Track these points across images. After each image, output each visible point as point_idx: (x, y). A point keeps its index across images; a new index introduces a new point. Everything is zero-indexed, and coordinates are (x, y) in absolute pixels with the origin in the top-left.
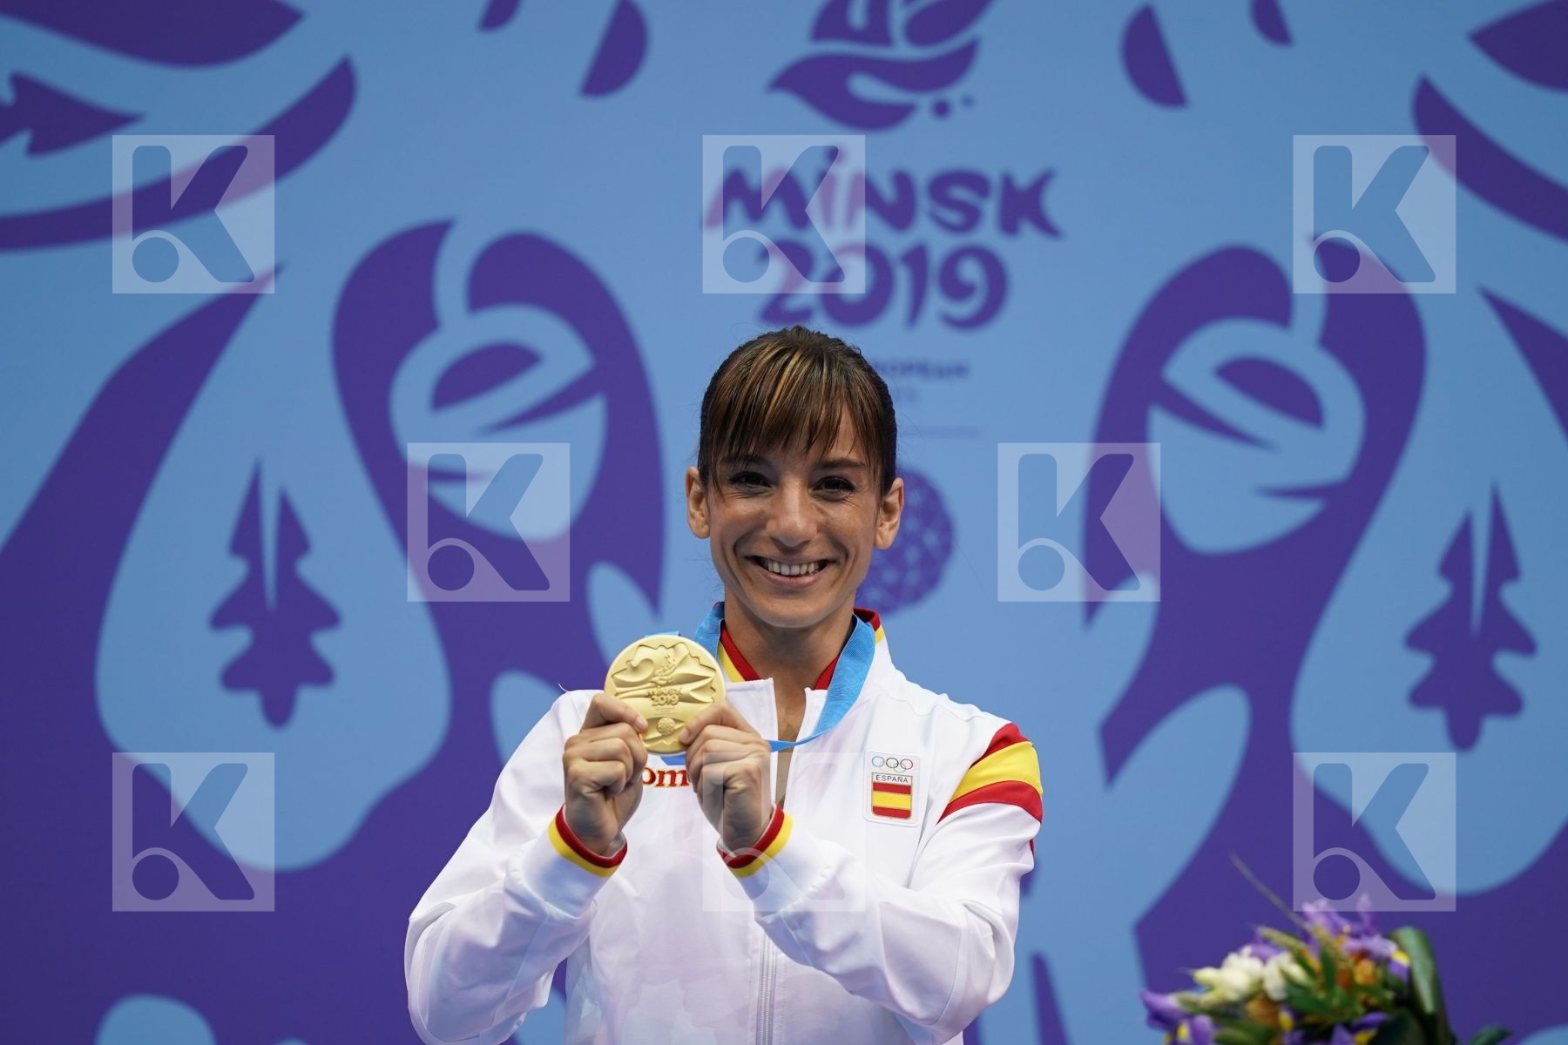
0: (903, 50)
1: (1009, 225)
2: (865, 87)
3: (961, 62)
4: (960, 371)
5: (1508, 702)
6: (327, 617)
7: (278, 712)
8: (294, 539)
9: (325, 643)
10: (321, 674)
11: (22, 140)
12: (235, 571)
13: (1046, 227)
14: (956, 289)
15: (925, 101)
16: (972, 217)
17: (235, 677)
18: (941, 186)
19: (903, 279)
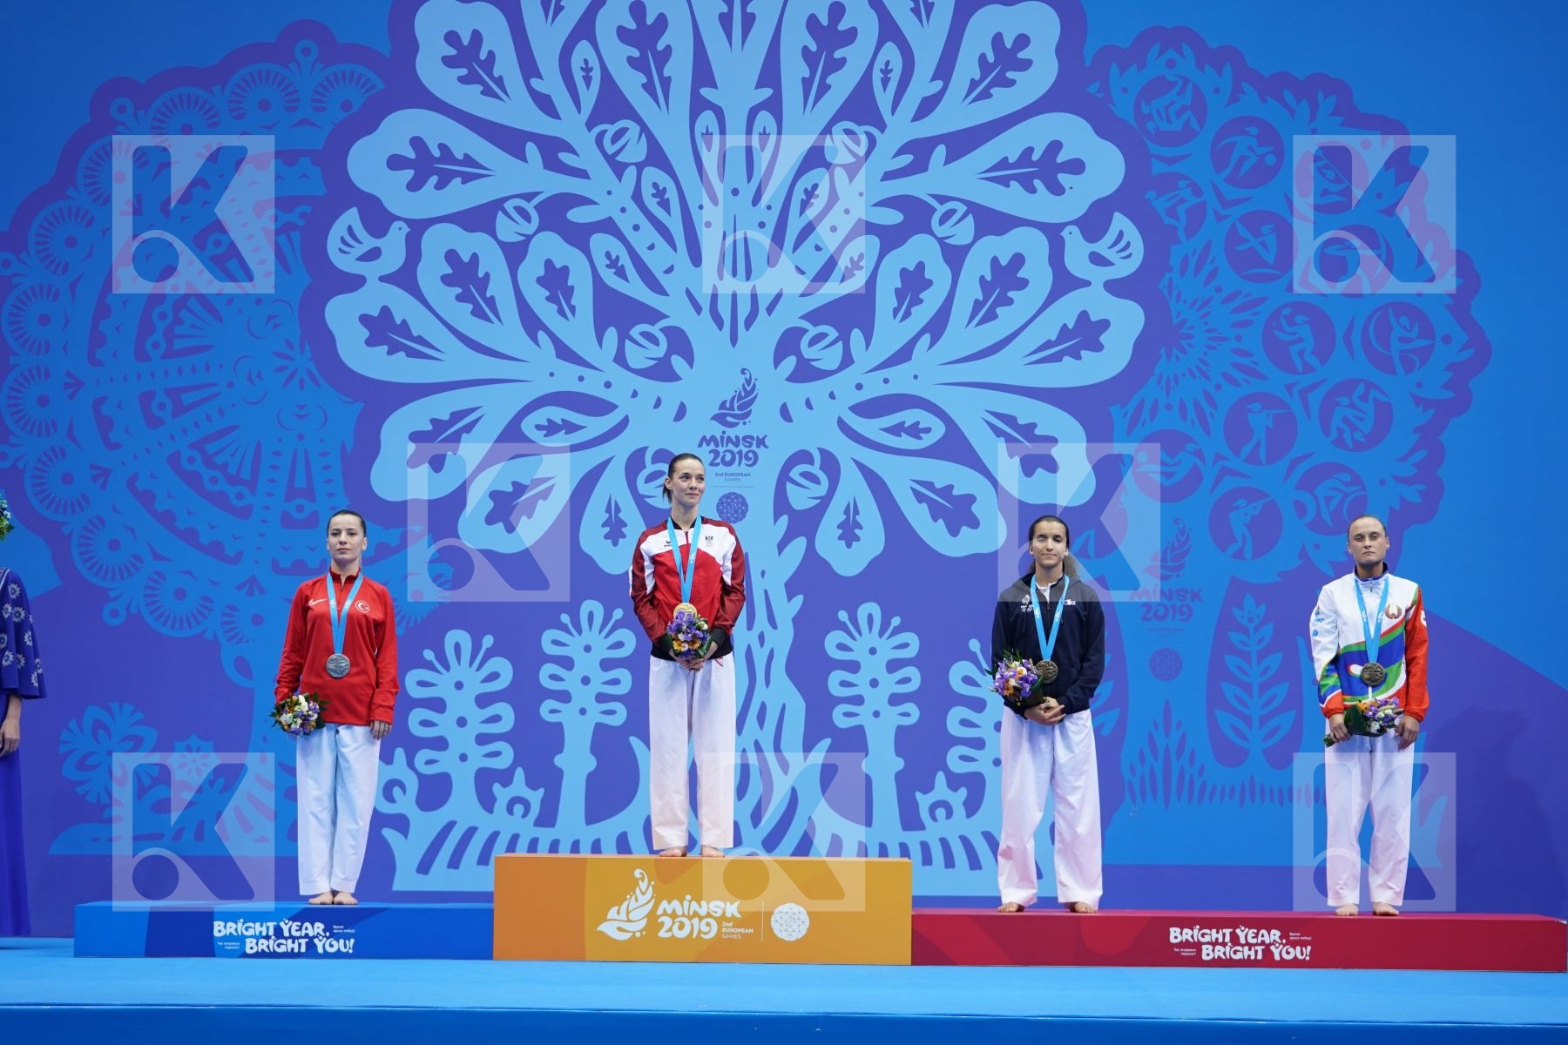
0: (737, 412)
1: (758, 446)
2: (729, 419)
3: (750, 412)
4: (749, 475)
5: (857, 539)
6: (625, 525)
7: (615, 544)
8: (618, 509)
9: (624, 530)
10: (624, 536)
11: (564, 431)
12: (607, 516)
13: (766, 447)
14: (748, 459)
15: (741, 422)
16: (751, 445)
17: (607, 537)
18: (745, 438)
19: (737, 456)
